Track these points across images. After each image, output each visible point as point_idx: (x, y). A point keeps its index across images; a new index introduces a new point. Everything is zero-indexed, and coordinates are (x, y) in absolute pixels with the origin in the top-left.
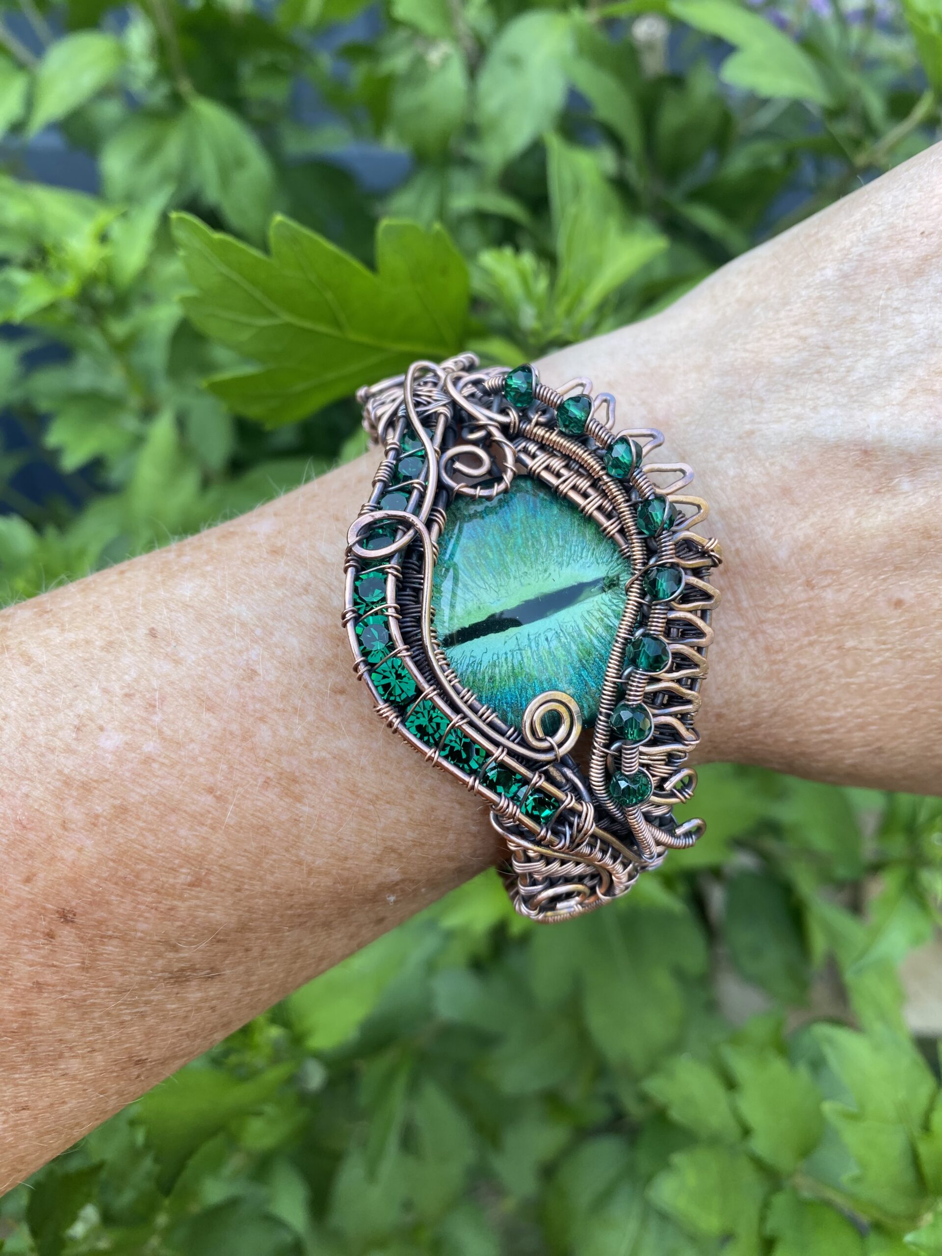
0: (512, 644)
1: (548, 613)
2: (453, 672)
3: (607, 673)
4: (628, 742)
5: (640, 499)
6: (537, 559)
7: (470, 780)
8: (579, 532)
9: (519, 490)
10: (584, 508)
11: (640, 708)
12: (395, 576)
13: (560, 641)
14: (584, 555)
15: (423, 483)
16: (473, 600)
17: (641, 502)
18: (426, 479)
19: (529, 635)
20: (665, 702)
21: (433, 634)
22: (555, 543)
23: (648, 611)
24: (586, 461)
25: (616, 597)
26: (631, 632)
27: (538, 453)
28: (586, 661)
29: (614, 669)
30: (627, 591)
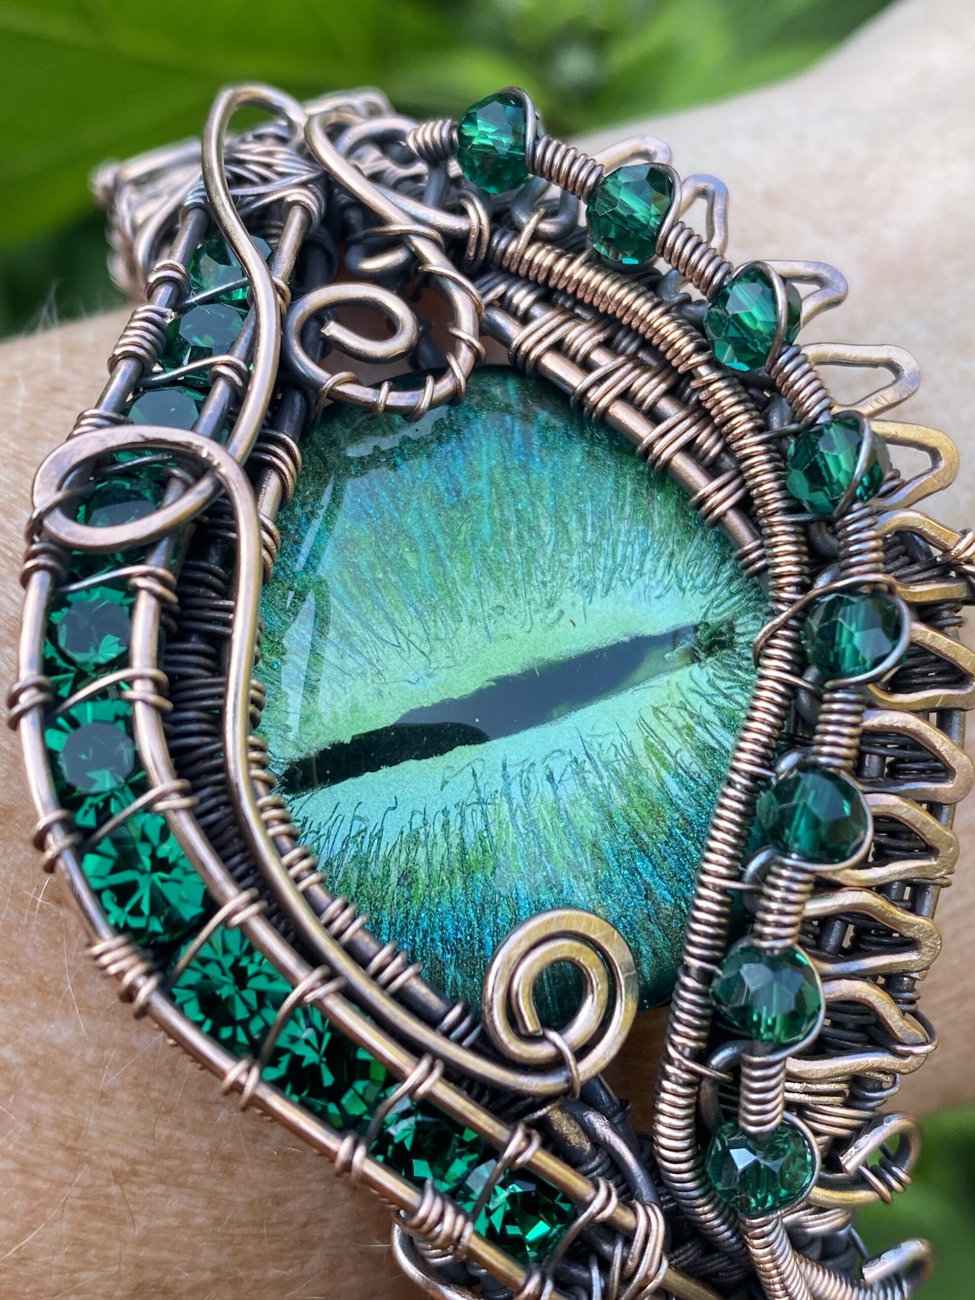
0: (461, 789)
1: (555, 712)
2: (304, 856)
3: (707, 866)
4: (759, 1047)
5: (794, 427)
6: (530, 574)
7: (342, 1147)
8: (635, 511)
9: (489, 404)
10: (651, 446)
11: (788, 956)
12: (159, 598)
13: (584, 784)
14: (648, 565)
15: (243, 365)
16: (364, 674)
17: (795, 434)
18: (250, 357)
19: (504, 767)
20: (847, 943)
21: (254, 755)
22: (576, 536)
23: (812, 706)
24: (657, 331)
25: (726, 675)
26: (769, 760)
27: (536, 311)
28: (649, 835)
29: (723, 853)
30: (759, 656)
